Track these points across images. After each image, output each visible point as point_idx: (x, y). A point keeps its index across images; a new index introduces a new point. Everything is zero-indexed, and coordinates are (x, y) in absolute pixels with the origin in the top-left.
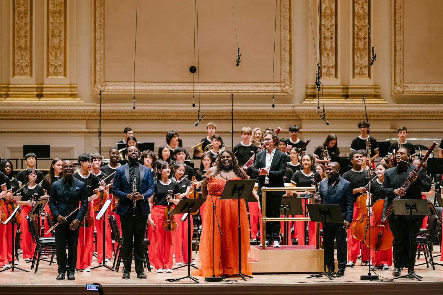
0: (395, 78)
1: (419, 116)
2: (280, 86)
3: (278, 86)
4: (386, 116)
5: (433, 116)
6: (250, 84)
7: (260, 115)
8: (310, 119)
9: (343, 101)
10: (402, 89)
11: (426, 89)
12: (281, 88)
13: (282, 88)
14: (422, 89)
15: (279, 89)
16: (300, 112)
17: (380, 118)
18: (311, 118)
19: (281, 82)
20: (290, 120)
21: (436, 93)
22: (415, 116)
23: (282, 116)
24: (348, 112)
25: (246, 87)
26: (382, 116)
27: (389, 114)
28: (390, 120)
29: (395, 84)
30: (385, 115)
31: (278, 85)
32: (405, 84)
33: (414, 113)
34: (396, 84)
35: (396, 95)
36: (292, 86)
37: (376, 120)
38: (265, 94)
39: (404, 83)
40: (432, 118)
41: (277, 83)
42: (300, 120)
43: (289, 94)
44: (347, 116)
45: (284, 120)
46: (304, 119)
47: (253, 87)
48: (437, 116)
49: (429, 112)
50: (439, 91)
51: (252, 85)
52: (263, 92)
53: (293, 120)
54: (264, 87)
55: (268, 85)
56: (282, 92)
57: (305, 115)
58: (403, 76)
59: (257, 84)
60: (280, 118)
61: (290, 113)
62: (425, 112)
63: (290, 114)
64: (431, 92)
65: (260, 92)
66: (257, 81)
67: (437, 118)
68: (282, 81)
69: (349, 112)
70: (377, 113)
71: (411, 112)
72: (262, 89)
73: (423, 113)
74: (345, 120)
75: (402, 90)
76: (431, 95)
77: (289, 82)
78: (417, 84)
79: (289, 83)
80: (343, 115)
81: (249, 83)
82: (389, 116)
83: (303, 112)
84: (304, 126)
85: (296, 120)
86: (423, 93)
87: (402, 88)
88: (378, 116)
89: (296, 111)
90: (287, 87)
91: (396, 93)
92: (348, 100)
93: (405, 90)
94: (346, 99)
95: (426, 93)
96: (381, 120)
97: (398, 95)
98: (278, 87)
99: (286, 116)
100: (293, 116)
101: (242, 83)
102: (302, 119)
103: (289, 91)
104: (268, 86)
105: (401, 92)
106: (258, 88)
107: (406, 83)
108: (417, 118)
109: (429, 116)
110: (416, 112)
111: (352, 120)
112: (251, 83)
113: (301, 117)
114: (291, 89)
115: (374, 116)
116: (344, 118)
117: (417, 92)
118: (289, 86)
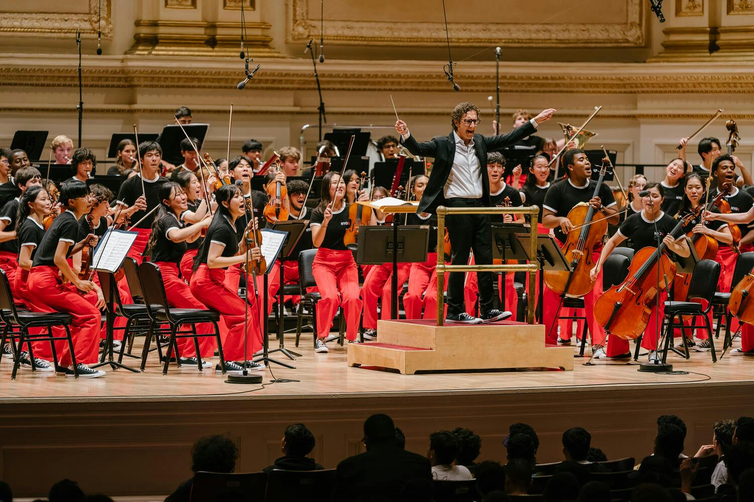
0: (295, 10)
1: (341, 82)
2: (90, 20)
3: (86, 21)
4: (287, 82)
5: (366, 83)
6: (34, 15)
7: (59, 77)
8: (152, 86)
9: (207, 51)
10: (306, 31)
11: (347, 32)
12: (91, 24)
13: (94, 24)
14: (340, 32)
15: (87, 26)
16: (137, 71)
17: (276, 85)
18: (155, 83)
19: (89, 13)
20: (113, 86)
21: (365, 40)
22: (334, 82)
23: (100, 78)
24: (221, 72)
25: (27, 21)
26: (280, 82)
27: (295, 78)
28: (293, 89)
29: (295, 21)
30: (286, 80)
31: (86, 19)
32: (310, 22)
33: (334, 77)
34: (297, 21)
35: (297, 42)
36: (111, 20)
37: (268, 89)
38: (63, 35)
39: (307, 19)
40: (362, 87)
41: (82, 15)
42: (132, 86)
43: (107, 36)
44: (219, 80)
45: (102, 86)
46: (140, 86)
47: (40, 21)
48: (374, 83)
49: (360, 76)
50: (371, 36)
51: (38, 18)
52: (58, 32)
53: (118, 86)
54: (59, 21)
55: (66, 18)
56: (93, 31)
57: (145, 77)
58: (307, 6)
59: (47, 16)
60: (96, 83)
61: (115, 72)
62: (353, 76)
63: (115, 75)
64: (357, 38)
65: (53, 31)
66: (46, 11)
67: (373, 87)
68: (92, 11)
69: (224, 72)
70: (274, 75)
71: (329, 75)
72: (57, 25)
73: (349, 77)
74: (215, 87)
75: (307, 34)
76: (357, 43)
77: (106, 12)
78: (332, 22)
79: (105, 16)
80: (212, 79)
81: (31, 13)
82: (292, 82)
83: (140, 72)
84: (139, 98)
85: (123, 86)
86: (343, 40)
87: (306, 29)
88: (274, 81)
89: (129, 68)
90: (103, 22)
91: (296, 37)
92: (216, 49)
93: (312, 33)
94: (213, 47)
95: (348, 38)
96: (278, 89)
97: (300, 42)
98: (86, 23)
99: (107, 79)
100: (120, 79)
101: (18, 13)
102: (137, 86)
103: (106, 31)
104: (66, 21)
105: (305, 36)
106: (49, 24)
107: (311, 20)
108: (338, 86)
109: (359, 83)
110: (338, 76)
111: (225, 87)
112: (36, 13)
113: (135, 82)
114: (111, 26)
115: (267, 81)
116: (213, 84)
117: (332, 38)
118: (107, 20)
